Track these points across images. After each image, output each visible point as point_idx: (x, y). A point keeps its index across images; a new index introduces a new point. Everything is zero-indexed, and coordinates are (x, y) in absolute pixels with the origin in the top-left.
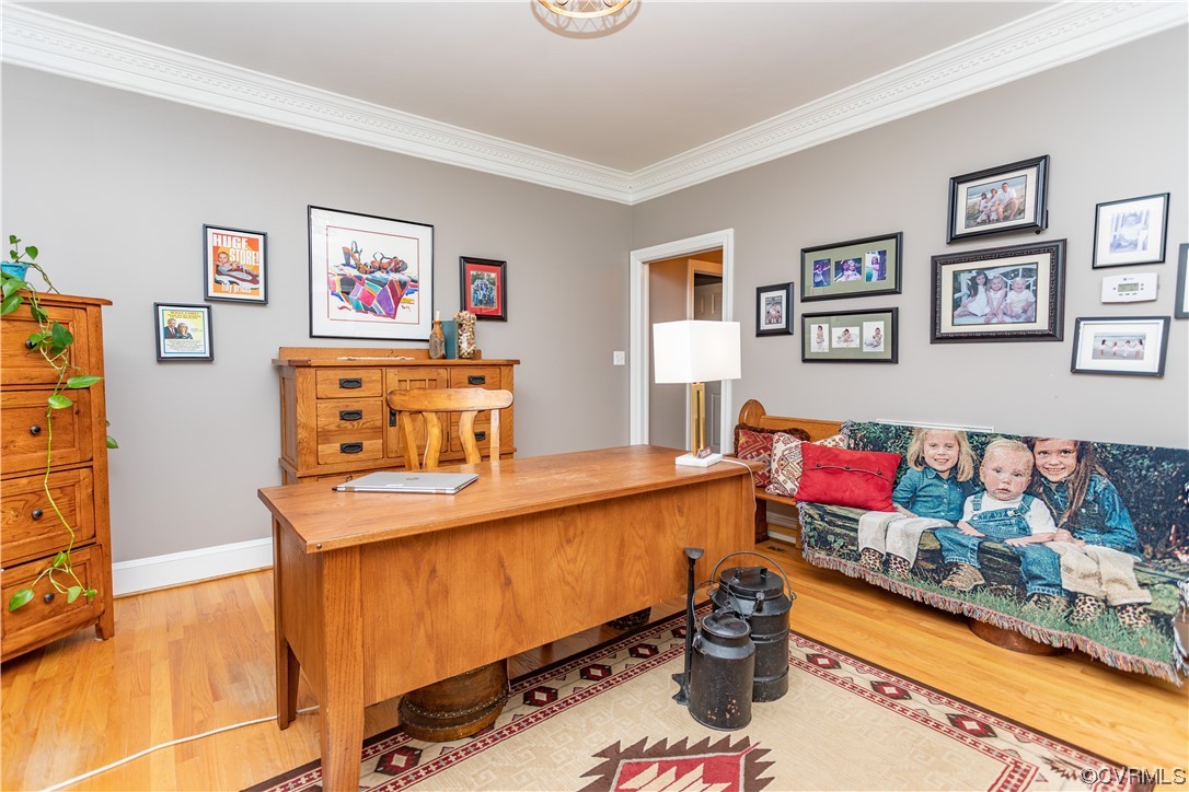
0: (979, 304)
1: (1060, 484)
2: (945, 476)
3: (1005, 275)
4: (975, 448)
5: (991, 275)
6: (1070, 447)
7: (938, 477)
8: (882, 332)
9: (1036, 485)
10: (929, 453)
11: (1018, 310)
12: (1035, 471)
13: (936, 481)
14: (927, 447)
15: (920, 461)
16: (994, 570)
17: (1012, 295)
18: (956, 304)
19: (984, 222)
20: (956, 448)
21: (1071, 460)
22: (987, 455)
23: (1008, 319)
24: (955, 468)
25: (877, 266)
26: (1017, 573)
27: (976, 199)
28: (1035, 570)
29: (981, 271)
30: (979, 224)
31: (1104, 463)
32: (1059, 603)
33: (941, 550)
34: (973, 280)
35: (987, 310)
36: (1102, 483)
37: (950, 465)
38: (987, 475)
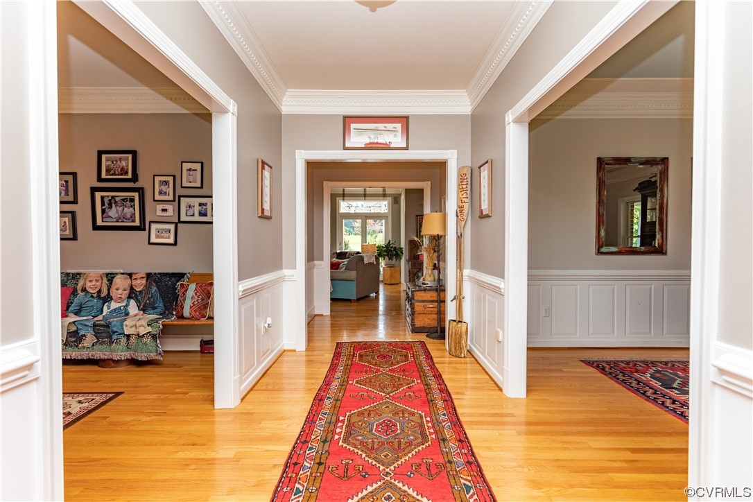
0: (113, 212)
1: (140, 291)
2: (95, 295)
3: (123, 200)
4: (109, 280)
5: (117, 199)
6: (144, 276)
7: (92, 296)
8: (67, 224)
9: (132, 294)
10: (89, 284)
11: (129, 216)
12: (132, 288)
13: (91, 299)
14: (87, 282)
15: (84, 290)
16: (101, 333)
17: (126, 209)
18: (103, 211)
19: (113, 175)
20: (100, 281)
21: (144, 281)
22: (113, 283)
23: (125, 220)
24: (99, 292)
25: (64, 188)
26: (109, 332)
27: (110, 163)
28: (115, 329)
29: (113, 197)
30: (111, 175)
31: (155, 281)
32: (124, 340)
33: (77, 330)
34: (110, 200)
35: (117, 216)
36: (154, 289)
37: (97, 290)
38: (113, 293)
